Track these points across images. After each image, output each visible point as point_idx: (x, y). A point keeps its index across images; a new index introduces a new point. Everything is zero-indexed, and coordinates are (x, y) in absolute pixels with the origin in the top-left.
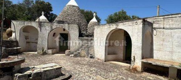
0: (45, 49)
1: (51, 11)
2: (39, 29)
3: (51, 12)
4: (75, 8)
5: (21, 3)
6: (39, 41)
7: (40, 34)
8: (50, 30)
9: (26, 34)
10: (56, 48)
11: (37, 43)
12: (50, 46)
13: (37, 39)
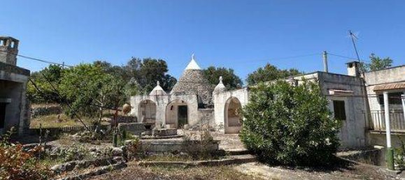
0: (164, 124)
1: (166, 71)
2: (156, 103)
3: (166, 74)
4: (195, 72)
5: (125, 65)
6: (157, 116)
7: (158, 109)
8: (167, 102)
9: (143, 109)
10: (174, 123)
11: (154, 119)
12: (168, 121)
13: (155, 114)
